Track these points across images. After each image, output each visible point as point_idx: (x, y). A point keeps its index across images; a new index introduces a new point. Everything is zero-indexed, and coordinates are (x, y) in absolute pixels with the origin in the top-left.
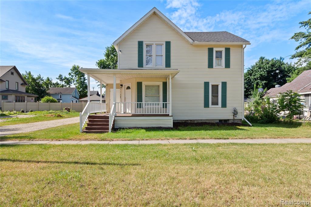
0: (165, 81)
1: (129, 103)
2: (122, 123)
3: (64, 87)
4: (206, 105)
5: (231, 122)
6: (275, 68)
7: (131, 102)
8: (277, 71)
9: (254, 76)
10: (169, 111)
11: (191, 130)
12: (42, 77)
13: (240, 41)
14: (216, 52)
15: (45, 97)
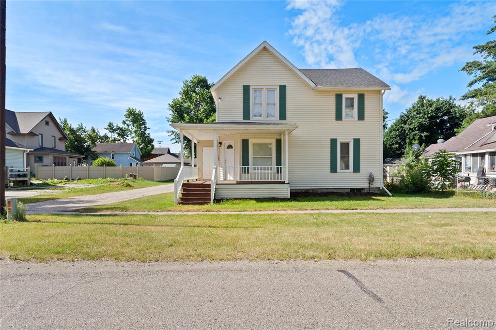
0: (278, 137)
1: (232, 168)
2: (225, 193)
3: (117, 142)
4: (334, 169)
5: (366, 192)
6: (441, 113)
7: (234, 165)
8: (446, 118)
9: (410, 125)
10: (285, 177)
11: (313, 201)
12: (84, 128)
13: (377, 84)
14: (347, 99)
15: (99, 158)
